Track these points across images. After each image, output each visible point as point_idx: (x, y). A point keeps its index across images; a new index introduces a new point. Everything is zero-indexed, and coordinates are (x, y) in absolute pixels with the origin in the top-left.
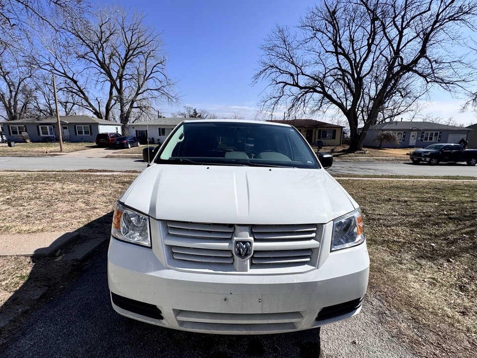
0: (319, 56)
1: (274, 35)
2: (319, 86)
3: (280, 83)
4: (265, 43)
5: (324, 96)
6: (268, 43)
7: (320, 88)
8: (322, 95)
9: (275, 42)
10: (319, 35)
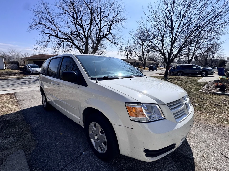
0: (67, 24)
1: (41, 6)
2: (69, 39)
3: (47, 34)
4: (35, 8)
5: (72, 44)
6: (37, 9)
7: (70, 40)
8: (71, 43)
9: (42, 10)
10: (67, 12)
